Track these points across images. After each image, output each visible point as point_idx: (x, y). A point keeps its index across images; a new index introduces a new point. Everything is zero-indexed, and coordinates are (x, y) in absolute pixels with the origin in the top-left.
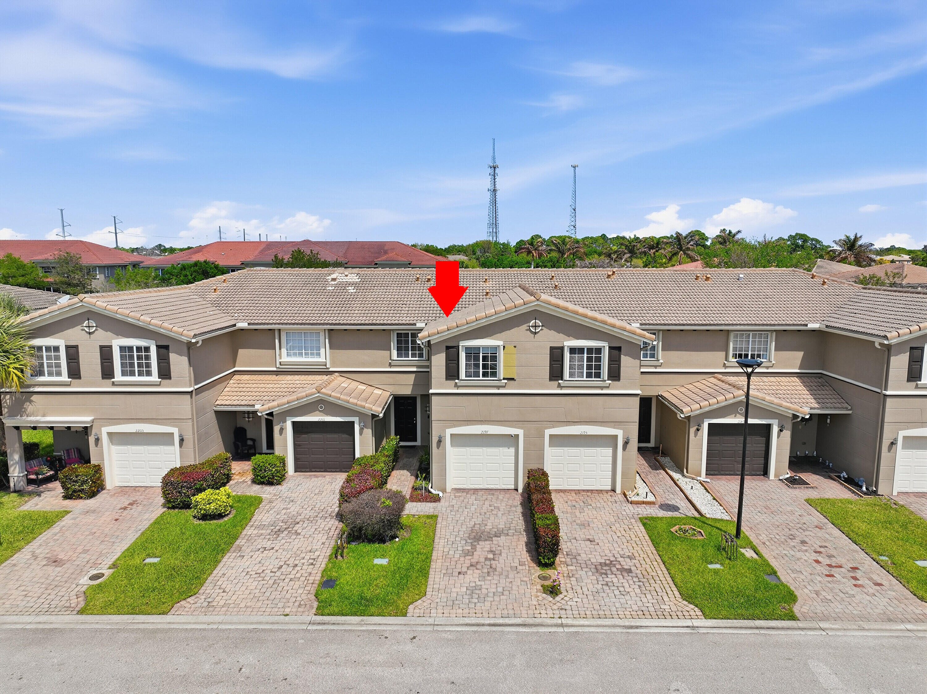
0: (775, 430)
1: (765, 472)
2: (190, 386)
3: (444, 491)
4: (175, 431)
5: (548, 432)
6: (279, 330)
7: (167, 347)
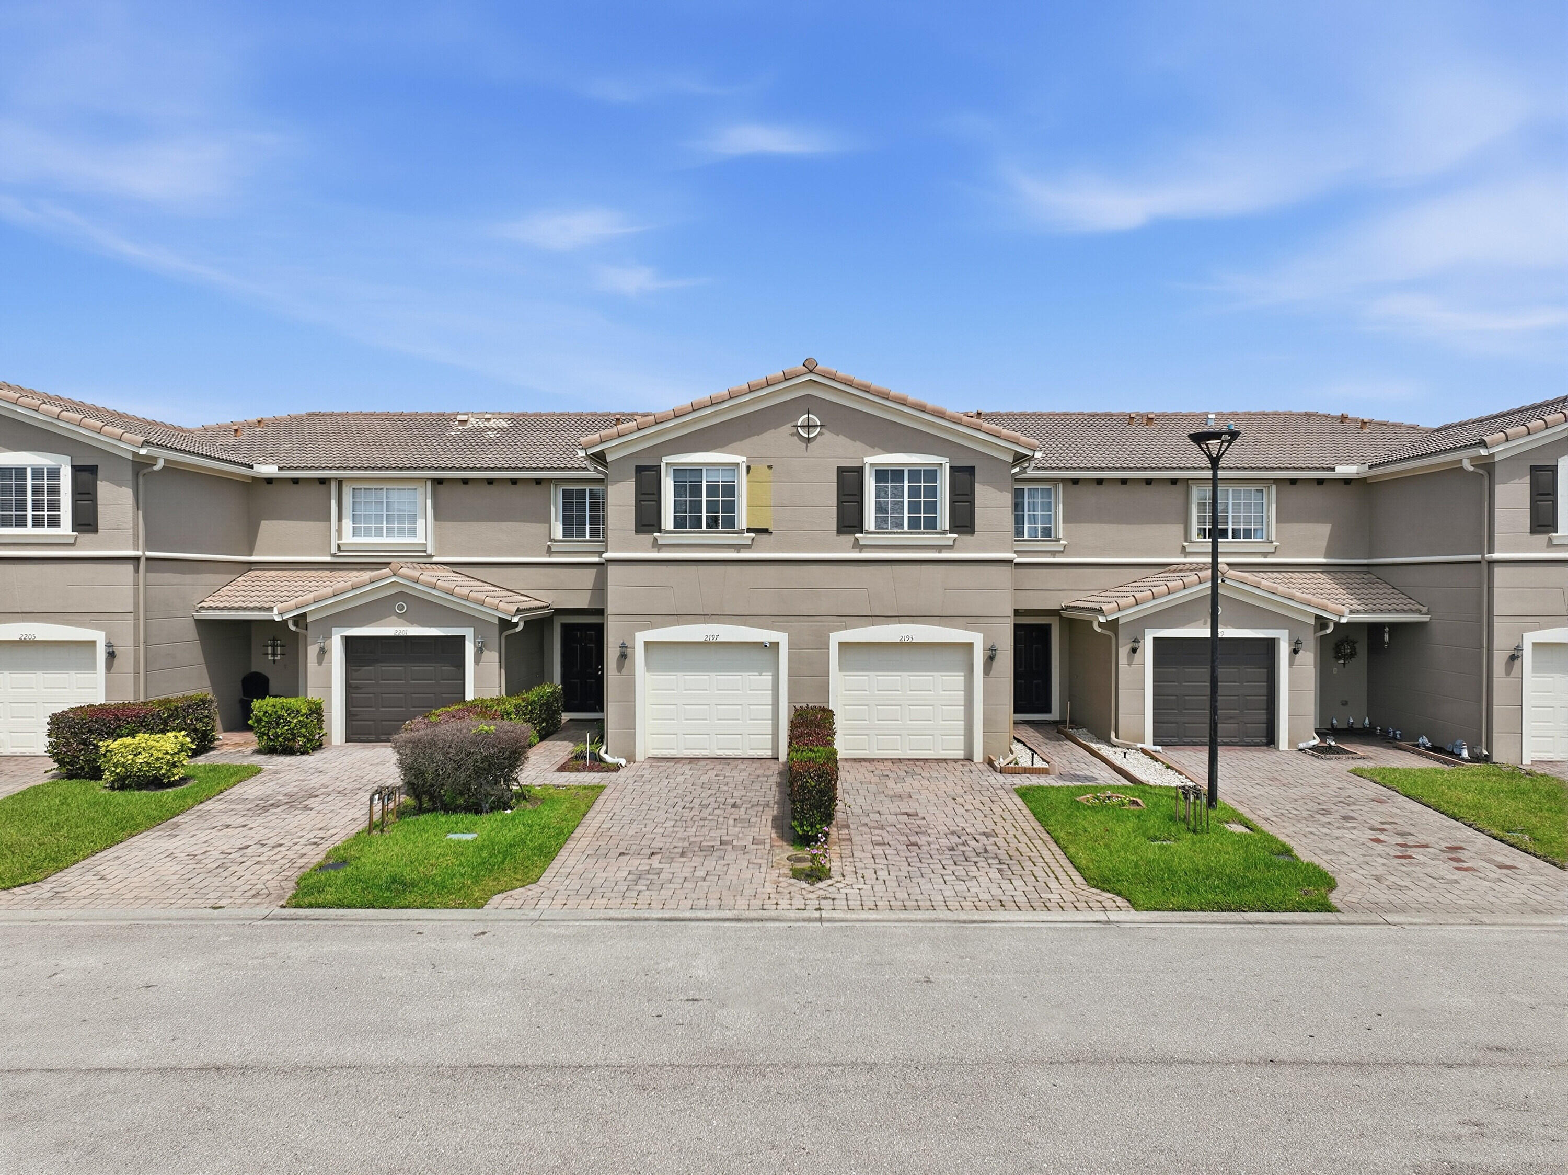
0: (1284, 650)
1: (1271, 740)
2: (136, 547)
3: (631, 759)
4: (99, 637)
5: (836, 638)
6: (340, 482)
7: (92, 470)
